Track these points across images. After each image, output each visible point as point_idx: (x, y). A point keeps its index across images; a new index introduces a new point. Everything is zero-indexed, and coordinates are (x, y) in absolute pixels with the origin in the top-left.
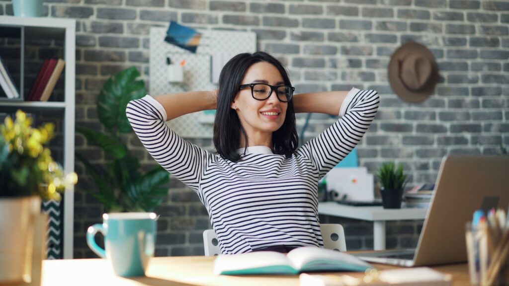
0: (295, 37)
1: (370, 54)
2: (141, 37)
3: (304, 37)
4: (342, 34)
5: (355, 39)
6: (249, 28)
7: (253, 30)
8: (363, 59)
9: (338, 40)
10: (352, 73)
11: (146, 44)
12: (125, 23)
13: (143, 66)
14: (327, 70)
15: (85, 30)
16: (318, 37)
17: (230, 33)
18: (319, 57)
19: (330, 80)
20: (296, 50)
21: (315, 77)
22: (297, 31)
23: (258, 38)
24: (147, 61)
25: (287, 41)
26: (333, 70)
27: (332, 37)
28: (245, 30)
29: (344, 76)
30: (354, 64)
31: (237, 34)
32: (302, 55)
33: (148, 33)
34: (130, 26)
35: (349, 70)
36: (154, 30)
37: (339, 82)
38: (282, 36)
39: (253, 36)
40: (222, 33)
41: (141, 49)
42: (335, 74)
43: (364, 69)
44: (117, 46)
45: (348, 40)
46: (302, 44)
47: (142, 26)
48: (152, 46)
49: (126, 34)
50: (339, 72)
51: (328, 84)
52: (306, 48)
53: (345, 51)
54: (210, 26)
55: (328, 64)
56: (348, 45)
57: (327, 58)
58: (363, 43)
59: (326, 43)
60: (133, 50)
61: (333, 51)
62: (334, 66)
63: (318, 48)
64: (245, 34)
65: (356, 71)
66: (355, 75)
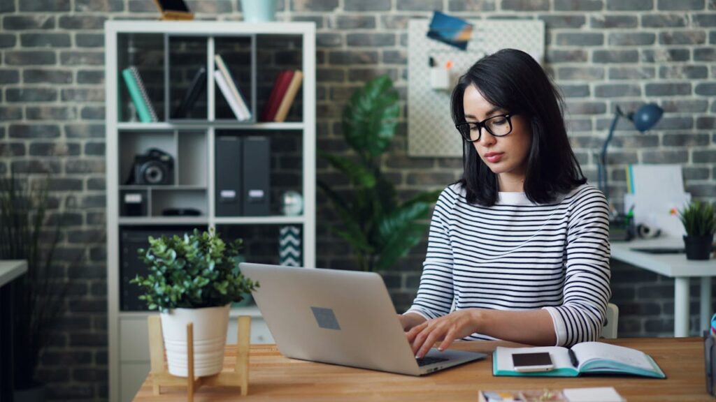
0: (595, 23)
1: (701, 42)
2: (398, 32)
3: (609, 23)
4: (662, 17)
5: (680, 23)
6: (535, 14)
7: (540, 18)
8: (691, 48)
9: (656, 26)
10: (674, 68)
11: (404, 40)
12: (378, 15)
13: (400, 68)
14: (640, 66)
15: (329, 26)
16: (629, 22)
17: (510, 23)
18: (629, 48)
19: (644, 78)
20: (598, 40)
21: (624, 75)
22: (600, 15)
23: (547, 27)
24: (405, 62)
25: (587, 29)
26: (648, 65)
27: (647, 22)
28: (531, 18)
29: (663, 73)
30: (677, 56)
31: (519, 24)
32: (606, 47)
33: (406, 26)
34: (384, 19)
35: (670, 65)
36: (413, 24)
37: (657, 80)
38: (580, 22)
39: (540, 25)
40: (500, 23)
41: (398, 47)
42: (652, 71)
43: (692, 62)
44: (368, 44)
45: (670, 25)
46: (606, 32)
47: (399, 18)
48: (412, 43)
49: (380, 29)
50: (657, 67)
51: (642, 84)
52: (612, 36)
53: (666, 39)
54: (484, 15)
55: (642, 57)
56: (670, 31)
57: (640, 49)
58: (691, 27)
59: (640, 29)
60: (389, 49)
61: (650, 40)
62: (651, 59)
63: (628, 36)
64: (529, 24)
65: (681, 64)
66: (679, 71)
